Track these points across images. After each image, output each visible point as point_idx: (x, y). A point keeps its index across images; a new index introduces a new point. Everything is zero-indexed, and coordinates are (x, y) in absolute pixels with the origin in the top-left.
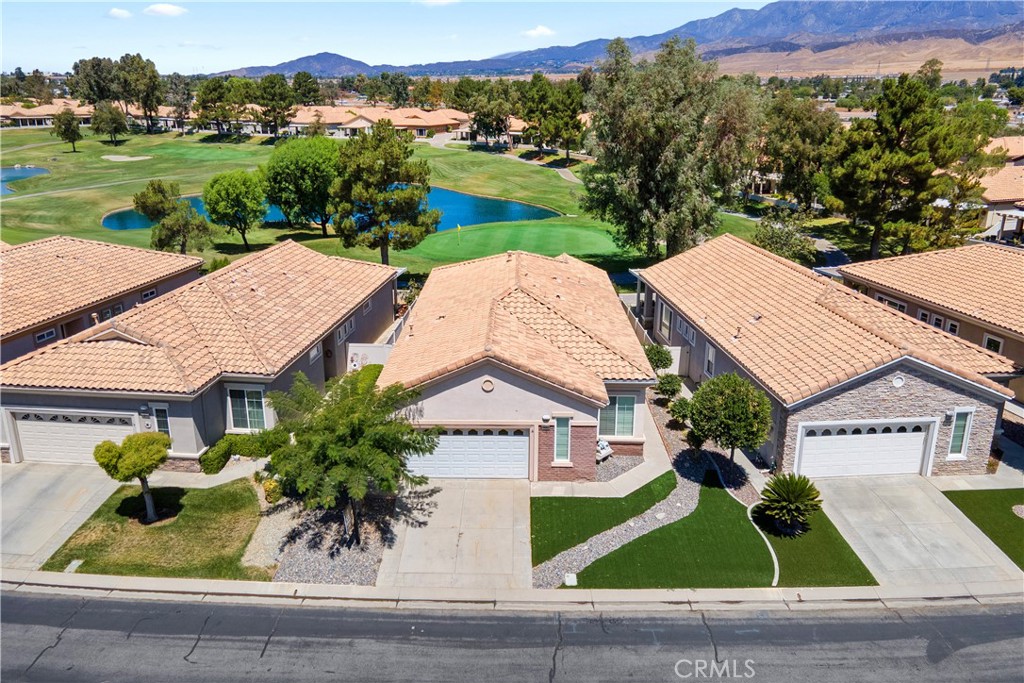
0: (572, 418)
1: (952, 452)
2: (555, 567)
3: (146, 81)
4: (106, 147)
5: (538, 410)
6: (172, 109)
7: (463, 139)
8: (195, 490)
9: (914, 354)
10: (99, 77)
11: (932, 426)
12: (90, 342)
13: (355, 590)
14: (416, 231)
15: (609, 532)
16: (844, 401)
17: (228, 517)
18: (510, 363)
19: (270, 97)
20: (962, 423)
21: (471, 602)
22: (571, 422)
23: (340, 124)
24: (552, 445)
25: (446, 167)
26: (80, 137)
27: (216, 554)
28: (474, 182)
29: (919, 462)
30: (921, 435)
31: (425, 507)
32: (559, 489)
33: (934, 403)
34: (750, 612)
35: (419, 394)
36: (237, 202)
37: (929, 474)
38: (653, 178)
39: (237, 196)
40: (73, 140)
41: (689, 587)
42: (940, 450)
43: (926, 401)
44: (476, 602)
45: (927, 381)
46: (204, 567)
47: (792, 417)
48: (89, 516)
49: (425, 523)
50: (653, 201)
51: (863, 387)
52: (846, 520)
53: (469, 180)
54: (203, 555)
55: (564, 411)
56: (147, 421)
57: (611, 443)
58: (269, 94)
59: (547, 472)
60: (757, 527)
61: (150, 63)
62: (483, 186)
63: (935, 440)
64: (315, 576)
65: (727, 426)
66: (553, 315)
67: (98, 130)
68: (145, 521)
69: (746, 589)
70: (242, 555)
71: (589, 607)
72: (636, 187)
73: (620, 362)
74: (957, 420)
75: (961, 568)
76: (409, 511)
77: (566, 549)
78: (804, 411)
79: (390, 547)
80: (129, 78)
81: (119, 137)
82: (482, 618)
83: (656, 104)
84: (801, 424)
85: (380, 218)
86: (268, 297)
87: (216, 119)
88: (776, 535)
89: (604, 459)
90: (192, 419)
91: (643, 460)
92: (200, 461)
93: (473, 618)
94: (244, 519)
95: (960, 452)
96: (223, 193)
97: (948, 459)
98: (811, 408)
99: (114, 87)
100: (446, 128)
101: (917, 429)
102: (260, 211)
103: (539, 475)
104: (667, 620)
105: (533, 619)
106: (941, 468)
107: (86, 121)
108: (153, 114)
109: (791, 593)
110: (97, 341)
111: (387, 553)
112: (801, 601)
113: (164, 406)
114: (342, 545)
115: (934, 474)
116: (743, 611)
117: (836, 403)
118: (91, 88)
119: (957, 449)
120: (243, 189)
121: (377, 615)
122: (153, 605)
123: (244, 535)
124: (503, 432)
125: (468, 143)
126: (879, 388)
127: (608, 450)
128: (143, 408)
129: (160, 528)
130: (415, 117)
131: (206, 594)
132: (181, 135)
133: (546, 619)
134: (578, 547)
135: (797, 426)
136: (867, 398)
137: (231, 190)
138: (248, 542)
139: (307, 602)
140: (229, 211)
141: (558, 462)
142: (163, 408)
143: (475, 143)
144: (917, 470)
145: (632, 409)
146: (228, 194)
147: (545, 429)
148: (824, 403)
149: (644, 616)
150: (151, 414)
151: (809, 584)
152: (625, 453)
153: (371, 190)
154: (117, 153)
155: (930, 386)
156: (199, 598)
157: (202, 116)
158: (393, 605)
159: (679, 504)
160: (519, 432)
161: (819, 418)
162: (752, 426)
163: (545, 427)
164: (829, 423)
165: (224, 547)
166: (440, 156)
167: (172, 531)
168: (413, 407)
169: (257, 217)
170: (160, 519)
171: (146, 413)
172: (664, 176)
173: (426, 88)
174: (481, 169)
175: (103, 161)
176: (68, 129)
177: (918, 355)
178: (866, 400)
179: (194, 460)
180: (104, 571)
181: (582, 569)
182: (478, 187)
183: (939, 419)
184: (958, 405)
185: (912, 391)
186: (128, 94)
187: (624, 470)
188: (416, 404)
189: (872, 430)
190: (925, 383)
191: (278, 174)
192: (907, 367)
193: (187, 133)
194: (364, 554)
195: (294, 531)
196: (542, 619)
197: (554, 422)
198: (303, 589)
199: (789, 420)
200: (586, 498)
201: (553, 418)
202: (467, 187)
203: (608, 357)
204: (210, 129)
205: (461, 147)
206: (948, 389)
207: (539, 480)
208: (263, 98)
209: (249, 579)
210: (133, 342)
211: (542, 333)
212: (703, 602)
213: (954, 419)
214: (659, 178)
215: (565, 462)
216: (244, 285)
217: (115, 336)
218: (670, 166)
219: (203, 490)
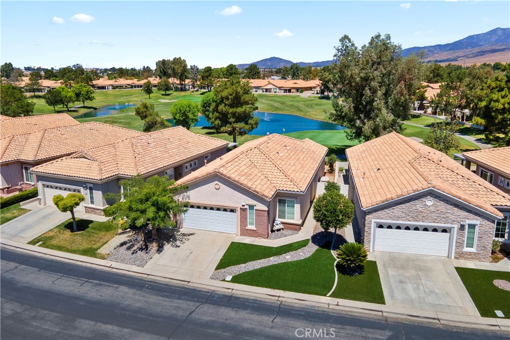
0: (255, 206)
1: (467, 247)
2: (225, 272)
3: (182, 68)
4: (163, 97)
5: (240, 200)
6: (190, 80)
7: (317, 93)
8: (97, 222)
9: (436, 187)
10: (164, 67)
11: (452, 229)
12: (74, 158)
13: (135, 268)
14: (247, 127)
15: (259, 261)
16: (398, 210)
17: (103, 233)
18: (225, 176)
19: (229, 74)
20: (472, 230)
21: (179, 280)
22: (255, 208)
23: (261, 87)
24: (247, 218)
25: (303, 106)
26: (152, 92)
27: (90, 246)
28: (314, 113)
29: (447, 250)
30: (447, 235)
31: (184, 240)
32: (247, 240)
33: (453, 217)
34: (307, 305)
35: (187, 187)
36: (184, 114)
37: (453, 258)
38: (362, 104)
39: (185, 112)
40: (149, 94)
41: (283, 290)
42: (459, 244)
43: (447, 215)
44: (181, 281)
45: (448, 204)
46: (83, 251)
47: (368, 216)
48: (55, 227)
49: (179, 247)
50: (362, 116)
51: (408, 204)
52: (387, 273)
53: (312, 112)
54: (85, 246)
55: (252, 202)
56: (86, 191)
57: (283, 223)
58: (230, 73)
59: (245, 232)
60: (335, 269)
61: (184, 61)
62: (318, 115)
63: (455, 239)
64: (122, 260)
65: (325, 215)
66: (267, 160)
67: (159, 89)
68: (72, 231)
69: (312, 295)
70: (99, 248)
71: (230, 291)
72: (352, 108)
73: (289, 183)
74: (468, 228)
75: (440, 305)
76: (176, 241)
77: (234, 265)
78: (375, 213)
79: (159, 254)
80: (175, 67)
81: (168, 92)
82: (178, 287)
83: (361, 66)
84: (373, 220)
85: (230, 120)
86: (155, 147)
87: (208, 85)
88: (343, 274)
89: (278, 230)
90: (101, 192)
91: (298, 233)
92: (104, 211)
93: (175, 286)
94: (109, 234)
95: (472, 247)
96: (178, 110)
97: (464, 250)
98: (379, 212)
99: (170, 71)
100: (310, 89)
101: (444, 231)
102: (195, 119)
103: (241, 233)
104: (262, 301)
105: (200, 291)
106: (460, 255)
107: (155, 86)
108: (183, 83)
109: (335, 301)
110: (77, 158)
111: (157, 255)
112: (337, 305)
113: (91, 186)
114: (139, 250)
115: (456, 258)
116: (303, 304)
117: (393, 211)
118: (161, 73)
119: (470, 245)
120: (188, 109)
121: (136, 279)
122: (57, 262)
123: (105, 241)
124: (225, 210)
125: (319, 95)
126: (418, 205)
127: (281, 226)
128: (84, 186)
129: (76, 234)
130: (295, 83)
131: (78, 261)
132: (193, 92)
133: (206, 292)
134: (241, 265)
135: (371, 221)
136: (411, 210)
137: (182, 109)
138: (105, 244)
139: (114, 270)
140: (181, 118)
141: (249, 227)
142: (92, 186)
143: (323, 95)
144: (447, 256)
145: (294, 207)
146: (180, 110)
147: (243, 210)
148: (386, 210)
149: (253, 298)
150: (87, 189)
151: (346, 298)
152: (291, 229)
153: (226, 107)
154: (165, 99)
155: (449, 207)
156: (74, 262)
157: (201, 83)
158: (146, 276)
159: (301, 254)
160: (232, 211)
161: (384, 217)
162: (338, 216)
163: (243, 209)
164: (390, 221)
165: (94, 244)
166: (302, 101)
167: (79, 236)
168: (185, 194)
169: (194, 122)
170: (78, 231)
171: (86, 188)
172: (367, 103)
173: (310, 71)
174: (320, 107)
175: (158, 102)
176: (148, 89)
177: (439, 188)
178: (411, 211)
179: (101, 210)
180: (47, 247)
181: (236, 274)
182: (315, 115)
183: (456, 227)
184: (468, 219)
185: (438, 209)
186: (175, 75)
187: (285, 236)
188: (187, 193)
189: (416, 229)
190: (446, 205)
191: (205, 103)
192: (434, 194)
193: (196, 91)
194: (147, 255)
195: (125, 242)
196: (204, 292)
197: (247, 207)
198: (114, 264)
199: (366, 218)
200: (257, 245)
201: (247, 205)
202: (310, 115)
203: (284, 180)
204: (205, 89)
205: (315, 97)
206: (461, 209)
207: (241, 235)
208: (227, 75)
209: (96, 258)
210: (89, 159)
211: (258, 167)
212: (286, 298)
213: (467, 227)
214: (364, 103)
215: (253, 227)
216: (146, 141)
217: (83, 156)
218: (369, 97)
219: (100, 222)
